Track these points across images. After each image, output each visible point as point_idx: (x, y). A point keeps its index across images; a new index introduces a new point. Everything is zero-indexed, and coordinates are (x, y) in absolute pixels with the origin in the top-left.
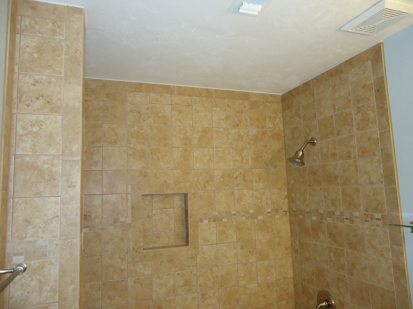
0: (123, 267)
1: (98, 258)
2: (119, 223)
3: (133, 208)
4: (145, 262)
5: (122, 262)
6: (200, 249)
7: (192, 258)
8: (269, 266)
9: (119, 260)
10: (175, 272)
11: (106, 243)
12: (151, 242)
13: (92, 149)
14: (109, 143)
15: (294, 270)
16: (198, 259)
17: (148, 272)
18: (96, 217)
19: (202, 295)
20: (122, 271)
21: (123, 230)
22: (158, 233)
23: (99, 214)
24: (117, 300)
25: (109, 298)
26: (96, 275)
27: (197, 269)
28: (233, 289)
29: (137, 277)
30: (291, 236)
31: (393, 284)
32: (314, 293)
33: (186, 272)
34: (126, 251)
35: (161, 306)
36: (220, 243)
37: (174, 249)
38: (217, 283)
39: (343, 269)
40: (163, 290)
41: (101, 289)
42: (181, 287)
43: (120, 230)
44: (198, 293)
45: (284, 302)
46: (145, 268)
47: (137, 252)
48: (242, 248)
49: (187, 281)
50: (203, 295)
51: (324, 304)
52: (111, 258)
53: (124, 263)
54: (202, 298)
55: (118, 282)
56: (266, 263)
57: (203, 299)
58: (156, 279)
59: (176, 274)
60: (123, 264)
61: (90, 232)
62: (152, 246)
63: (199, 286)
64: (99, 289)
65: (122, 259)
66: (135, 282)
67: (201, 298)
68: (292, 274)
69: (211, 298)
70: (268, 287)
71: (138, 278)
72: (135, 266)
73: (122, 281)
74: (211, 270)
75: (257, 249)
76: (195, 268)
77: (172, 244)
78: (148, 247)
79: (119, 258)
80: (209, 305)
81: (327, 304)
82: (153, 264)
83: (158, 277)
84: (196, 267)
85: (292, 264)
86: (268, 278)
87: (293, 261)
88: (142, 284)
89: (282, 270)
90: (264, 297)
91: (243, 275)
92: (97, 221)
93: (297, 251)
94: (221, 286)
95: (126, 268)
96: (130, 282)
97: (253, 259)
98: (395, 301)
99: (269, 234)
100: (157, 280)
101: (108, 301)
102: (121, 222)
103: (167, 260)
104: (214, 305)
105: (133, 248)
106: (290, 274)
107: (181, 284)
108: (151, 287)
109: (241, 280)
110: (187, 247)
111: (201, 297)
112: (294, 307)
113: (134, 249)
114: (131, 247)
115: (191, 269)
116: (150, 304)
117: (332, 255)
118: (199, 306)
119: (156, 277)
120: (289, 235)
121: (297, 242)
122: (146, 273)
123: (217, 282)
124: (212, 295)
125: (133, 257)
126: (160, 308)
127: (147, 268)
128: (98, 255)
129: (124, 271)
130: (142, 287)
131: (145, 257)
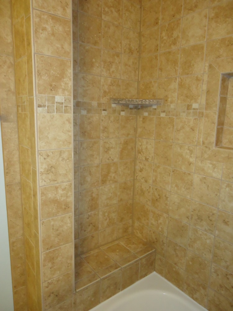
0: (191, 160)
1: (171, 145)
2: (192, 111)
3: (208, 92)
4: (215, 162)
5: (191, 154)
9: (188, 151)
11: (177, 131)
13: (173, 24)
14: (189, 10)
17: (217, 174)
18: (171, 102)
20: (190, 164)
21: (195, 119)
23: (174, 99)
24: (183, 191)
25: (177, 186)
26: (168, 160)
29: (204, 177)
34: (196, 144)
35: (228, 222)
41: (171, 175)
43: (191, 118)
46: (214, 168)
47: (206, 147)
52: (181, 147)
53: (192, 155)
55: (185, 173)
58: (226, 187)
60: (191, 157)
61: (166, 117)
64: (170, 174)
65: (191, 152)
66: (201, 180)
71: (204, 178)
72: (203, 163)
73: (189, 174)
79: (189, 149)
82: (224, 167)
83: (228, 186)
88: (208, 186)
92: (172, 106)
95: (194, 162)
96: (196, 178)
100: (227, 189)
101: (176, 188)
102: (194, 109)
105: (202, 141)
108: (218, 194)
113: (204, 143)
114: (201, 140)
116: (215, 212)
119: (225, 185)
122: (214, 175)
125: (202, 152)
126: (226, 223)
127: (216, 170)
128: (171, 141)
129: (191, 164)
130: (208, 189)
131: (215, 156)
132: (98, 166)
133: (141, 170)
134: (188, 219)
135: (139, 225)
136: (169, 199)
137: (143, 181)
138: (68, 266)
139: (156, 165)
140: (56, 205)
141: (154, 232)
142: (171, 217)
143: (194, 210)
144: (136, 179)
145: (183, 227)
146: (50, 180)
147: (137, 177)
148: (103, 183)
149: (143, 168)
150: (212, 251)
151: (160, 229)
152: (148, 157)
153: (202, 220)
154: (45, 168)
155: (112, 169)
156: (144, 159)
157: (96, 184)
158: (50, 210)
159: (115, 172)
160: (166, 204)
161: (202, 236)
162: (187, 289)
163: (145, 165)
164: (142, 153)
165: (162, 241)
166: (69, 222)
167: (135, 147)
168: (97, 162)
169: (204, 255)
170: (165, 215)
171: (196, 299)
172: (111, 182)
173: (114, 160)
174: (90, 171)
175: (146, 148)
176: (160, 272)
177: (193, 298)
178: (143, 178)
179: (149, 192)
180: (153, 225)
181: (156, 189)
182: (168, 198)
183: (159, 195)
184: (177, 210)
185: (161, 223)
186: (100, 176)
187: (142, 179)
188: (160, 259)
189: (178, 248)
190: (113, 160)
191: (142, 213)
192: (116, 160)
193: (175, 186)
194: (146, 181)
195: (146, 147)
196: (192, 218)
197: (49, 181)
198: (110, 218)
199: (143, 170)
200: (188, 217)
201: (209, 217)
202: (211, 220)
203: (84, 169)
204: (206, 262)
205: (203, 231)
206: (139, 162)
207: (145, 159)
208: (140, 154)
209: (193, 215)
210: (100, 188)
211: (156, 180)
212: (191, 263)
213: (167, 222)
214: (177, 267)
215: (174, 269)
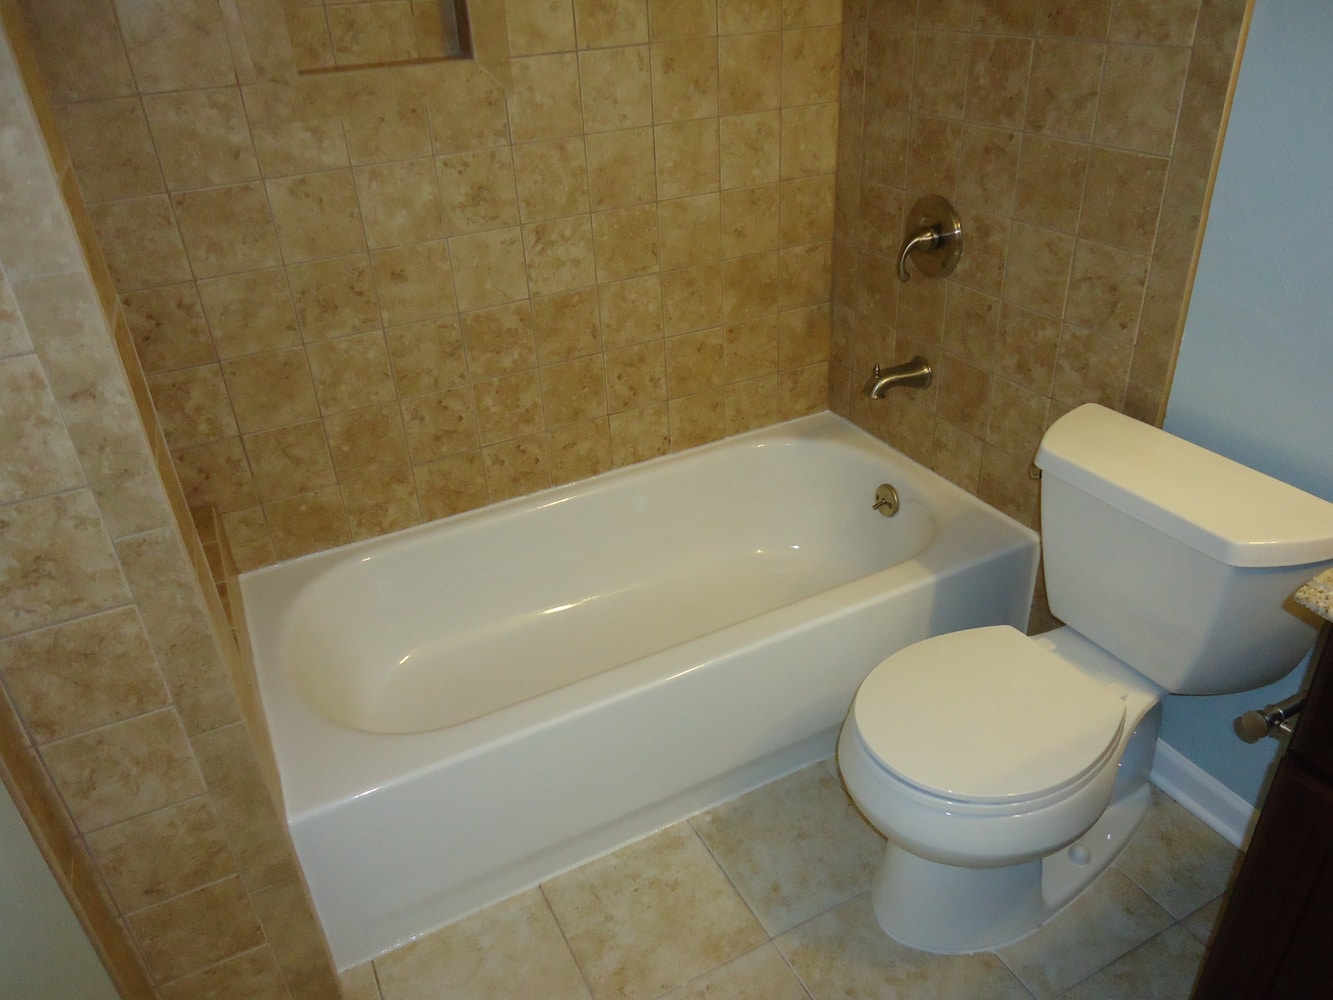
0: (239, 137)
1: (128, 107)
4: (316, 122)
5: (228, 120)
6: (515, 71)
7: (490, 104)
8: (759, 131)
9: (214, 112)
10: (434, 156)
11: (141, 46)
12: (324, 45)
15: (840, 146)
16: (513, 107)
17: (334, 156)
19: (537, 233)
20: (236, 153)
22: (348, 10)
24: (243, 255)
25: (213, 248)
26: (136, 169)
27: (511, 145)
28: (638, 213)
29: (299, 177)
30: (844, 23)
31: (1170, 136)
32: (900, 208)
33: (474, 156)
34: (233, 78)
35: (403, 271)
36: (588, 48)
37: (420, 71)
38: (583, 192)
39: (1010, 114)
40: (400, 219)
41: (173, 220)
42: (463, 206)
44: (522, 226)
45: (798, 250)
46: (321, 141)
47: (274, 81)
48: (668, 66)
49: (480, 188)
50: (540, 233)
51: (927, 237)
52: (178, 104)
53: (233, 123)
54: (536, 242)
55: (228, 192)
56: (751, 120)
57: (539, 247)
58: (370, 181)
59: (439, 164)
60: (232, 129)
62: (331, 63)
63: (524, 204)
64: (168, 220)
65: (226, 110)
66: (292, 193)
67: (533, 243)
68: (832, 161)
69: (567, 240)
70: (754, 203)
71: (300, 180)
72: (282, 137)
73: (246, 189)
74: (562, 148)
75: (721, 70)
76: (503, 142)
77: (409, 53)
78: (317, 65)
79: (213, 105)
80: (560, 264)
81: (935, 236)
82: (347, 127)
83: (374, 176)
84: (506, 138)
85: (836, 125)
86: (755, 172)
87: (842, 116)
88: (321, 200)
89: (802, 146)
90: (740, 233)
91: (670, 164)
93: (858, 75)
94: (600, 203)
95: (250, 142)
96: (276, 194)
97: (705, 107)
98: (1160, 191)
99: (765, 13)
100: (374, 185)
101: (213, 258)
103: (399, 112)
104: (576, 263)
105: (254, 64)
106: (828, 161)
107: (461, 199)
108: (356, 211)
109: (664, 183)
110: (465, 64)
111: (533, 238)
112: (829, 262)
113: (260, 70)
114: (248, 61)
115: (491, 144)
116: (362, 265)
117: (981, 68)
118: (530, 266)
119: (366, 176)
120: (837, 17)
121: (864, 40)
122: (327, 160)
123: (586, 188)
124: (568, 233)
125: (266, 103)
126: (398, 276)
127: (326, 143)
128: (124, 91)
129: (242, 155)
130: (322, 210)
131: (312, 103)
134: (292, 332)
136: (198, 308)
142: (230, 363)
143: (303, 293)
145: (285, 365)
150: (390, 373)
151: (203, 427)
153: (336, 307)
160: (195, 332)
161: (351, 353)
162: (360, 525)
165: (228, 460)
169: (373, 397)
170: (205, 371)
171: (394, 526)
177: (384, 531)
182: (192, 305)
183: (150, 317)
184: (246, 325)
185: (198, 409)
188: (244, 521)
189: (291, 439)
193: (208, 251)
196: (303, 320)
200: (290, 328)
201: (352, 288)
202: (360, 294)
204: (385, 411)
205: (348, 338)
209: (304, 310)
212: (346, 448)
213: (222, 387)
214: (311, 495)
215: (303, 508)
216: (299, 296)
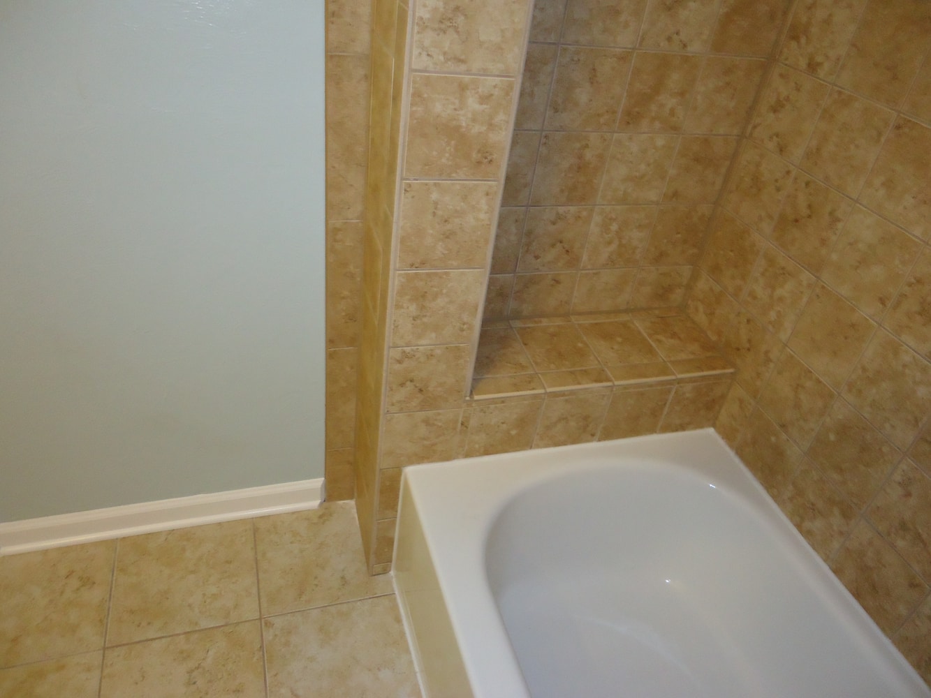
24: (905, 208)
25: (889, 184)
26: (894, 78)
41: (883, 140)
64: (880, 134)
101: (882, 192)
132: (623, 58)
133: (776, 108)
134: (881, 306)
135: (711, 289)
136: (840, 225)
137: (771, 145)
138: (462, 330)
139: (840, 93)
140: (453, 142)
141: (748, 321)
142: (823, 287)
143: (919, 281)
144: (751, 134)
145: (853, 326)
146: (445, 53)
147: (755, 127)
148: (628, 123)
149: (787, 99)
150: (920, 425)
151: (772, 315)
152: (819, 59)
154: (435, 9)
155: (675, 79)
156: (803, 63)
157: (602, 120)
158: (435, 153)
159: (682, 94)
160: (823, 242)
161: (907, 371)
162: (791, 499)
163: (798, 90)
164: (803, 40)
165: (767, 352)
166: (485, 207)
167: (785, 13)
168: (624, 39)
169: (887, 426)
170: (806, 277)
171: (807, 534)
172: (657, 125)
173: (689, 49)
174: (594, 69)
175: (828, 21)
176: (728, 435)
177: (799, 527)
178: (775, 138)
179: (778, 190)
180: (755, 298)
181: (807, 184)
182: (839, 220)
183: (810, 207)
184: (857, 268)
185: (781, 299)
186: (625, 94)
187: (771, 138)
188: (741, 401)
189: (808, 384)
190: (685, 46)
191: (732, 254)
192: (695, 47)
193: (883, 184)
194: (781, 150)
195: (830, 15)
196: (897, 305)
197: (442, 58)
198: (624, 242)
199: (783, 106)
200: (882, 301)
203: (576, 59)
204: (885, 449)
205: (918, 356)
206: (781, 76)
207: (809, 65)
208: (794, 44)
209: (906, 296)
210: (616, 135)
211: (818, 150)
212: (832, 437)
213: (805, 299)
214: (784, 436)
215: (773, 439)
216: (913, 280)
